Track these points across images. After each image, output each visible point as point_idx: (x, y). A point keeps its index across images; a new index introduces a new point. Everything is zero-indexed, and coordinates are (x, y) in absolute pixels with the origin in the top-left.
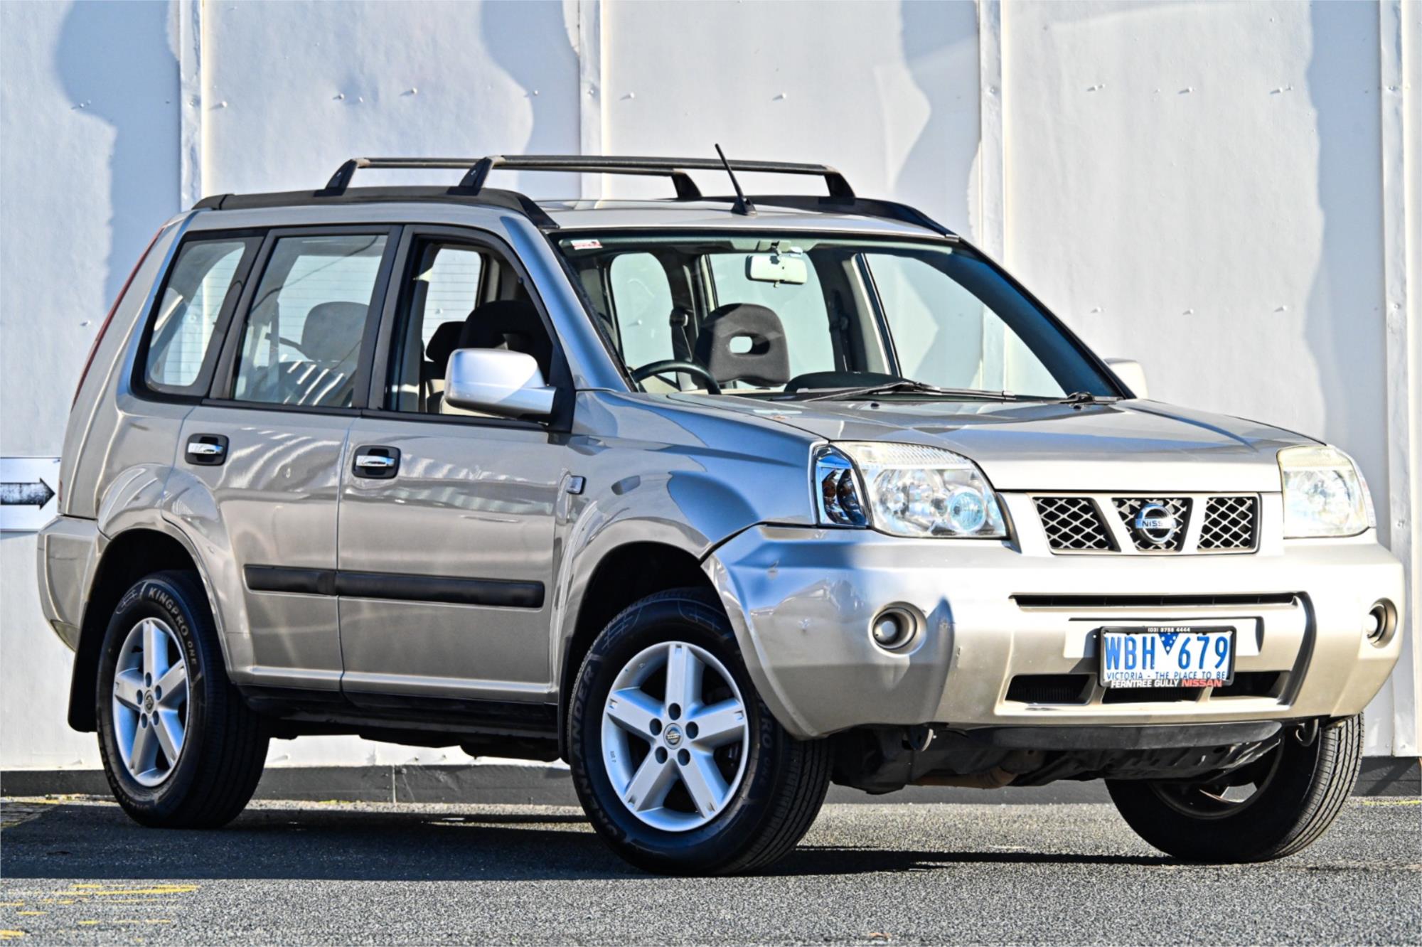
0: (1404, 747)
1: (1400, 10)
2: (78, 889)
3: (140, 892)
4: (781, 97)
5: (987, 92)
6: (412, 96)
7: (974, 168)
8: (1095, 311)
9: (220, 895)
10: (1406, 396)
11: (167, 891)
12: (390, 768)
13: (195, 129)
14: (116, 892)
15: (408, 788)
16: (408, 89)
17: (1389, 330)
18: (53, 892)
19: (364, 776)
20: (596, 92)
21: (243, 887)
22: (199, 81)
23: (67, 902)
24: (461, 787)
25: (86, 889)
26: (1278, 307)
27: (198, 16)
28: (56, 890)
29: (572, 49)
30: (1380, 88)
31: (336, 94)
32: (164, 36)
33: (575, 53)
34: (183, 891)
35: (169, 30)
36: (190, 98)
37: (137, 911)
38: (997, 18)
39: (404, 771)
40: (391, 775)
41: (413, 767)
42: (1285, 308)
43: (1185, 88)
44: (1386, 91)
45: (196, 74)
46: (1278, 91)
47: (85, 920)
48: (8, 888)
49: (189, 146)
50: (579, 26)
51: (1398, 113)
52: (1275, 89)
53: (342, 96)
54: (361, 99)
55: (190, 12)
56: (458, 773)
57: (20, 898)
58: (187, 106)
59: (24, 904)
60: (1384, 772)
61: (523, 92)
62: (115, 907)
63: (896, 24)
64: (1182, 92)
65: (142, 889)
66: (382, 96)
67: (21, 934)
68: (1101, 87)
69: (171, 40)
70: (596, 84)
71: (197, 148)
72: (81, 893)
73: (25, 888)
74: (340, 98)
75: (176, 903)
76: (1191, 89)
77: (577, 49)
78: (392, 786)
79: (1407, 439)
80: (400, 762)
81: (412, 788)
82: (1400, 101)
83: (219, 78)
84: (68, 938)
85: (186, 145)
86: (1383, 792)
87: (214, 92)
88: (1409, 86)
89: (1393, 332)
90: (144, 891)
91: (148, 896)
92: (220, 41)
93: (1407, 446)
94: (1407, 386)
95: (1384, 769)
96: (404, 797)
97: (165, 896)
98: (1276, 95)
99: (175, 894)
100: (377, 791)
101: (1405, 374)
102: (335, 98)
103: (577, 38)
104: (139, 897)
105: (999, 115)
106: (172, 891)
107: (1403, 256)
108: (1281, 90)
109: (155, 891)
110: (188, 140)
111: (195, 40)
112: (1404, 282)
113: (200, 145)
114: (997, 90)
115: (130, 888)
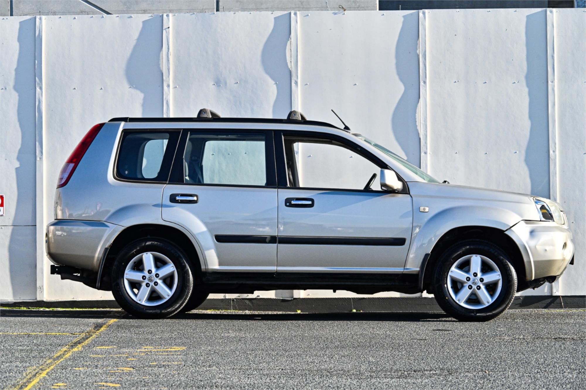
0: (555, 292)
1: (554, 57)
2: (145, 349)
3: (167, 350)
4: (356, 84)
5: (422, 83)
6: (237, 85)
7: (418, 108)
8: (457, 153)
9: (194, 351)
10: (556, 180)
11: (176, 349)
12: (230, 299)
13: (168, 95)
14: (158, 350)
15: (236, 306)
16: (236, 82)
17: (550, 159)
18: (137, 350)
19: (222, 301)
20: (296, 83)
21: (201, 348)
22: (169, 80)
23: (143, 354)
24: (253, 305)
25: (148, 348)
26: (515, 152)
27: (169, 58)
28: (138, 349)
29: (289, 69)
30: (547, 82)
31: (213, 84)
32: (159, 64)
33: (290, 70)
34: (181, 349)
35: (161, 63)
36: (167, 85)
37: (168, 358)
38: (425, 59)
39: (235, 300)
40: (231, 301)
41: (238, 299)
42: (517, 152)
43: (485, 82)
44: (550, 83)
45: (168, 77)
46: (515, 83)
47: (152, 362)
48: (121, 348)
49: (166, 100)
50: (291, 62)
51: (553, 90)
52: (514, 82)
53: (215, 84)
54: (221, 85)
55: (166, 57)
56: (252, 301)
57: (126, 352)
58: (165, 87)
59: (128, 355)
60: (549, 301)
61: (274, 83)
62: (160, 357)
63: (394, 61)
64: (484, 83)
65: (167, 348)
66: (228, 84)
67: (131, 369)
68: (458, 81)
69: (161, 66)
70: (296, 80)
71: (169, 101)
72: (146, 350)
73: (127, 348)
74: (214, 85)
75: (180, 355)
76: (487, 82)
77: (290, 69)
78: (231, 305)
79: (556, 194)
80: (233, 298)
81: (238, 306)
82: (554, 86)
83: (175, 78)
84: (149, 371)
85: (165, 100)
86: (549, 307)
87: (174, 82)
88: (557, 81)
89: (552, 160)
90: (168, 349)
91: (170, 351)
92: (176, 66)
93: (557, 197)
94: (556, 177)
95: (549, 300)
96: (235, 309)
97: (176, 351)
98: (514, 84)
99: (179, 351)
100: (227, 307)
101: (556, 173)
102: (213, 85)
103: (291, 66)
104: (167, 352)
105: (426, 90)
106: (178, 349)
107: (555, 136)
108: (516, 82)
109: (171, 350)
110: (166, 98)
111: (168, 66)
112: (555, 144)
113: (170, 100)
114: (425, 82)
115: (162, 348)
